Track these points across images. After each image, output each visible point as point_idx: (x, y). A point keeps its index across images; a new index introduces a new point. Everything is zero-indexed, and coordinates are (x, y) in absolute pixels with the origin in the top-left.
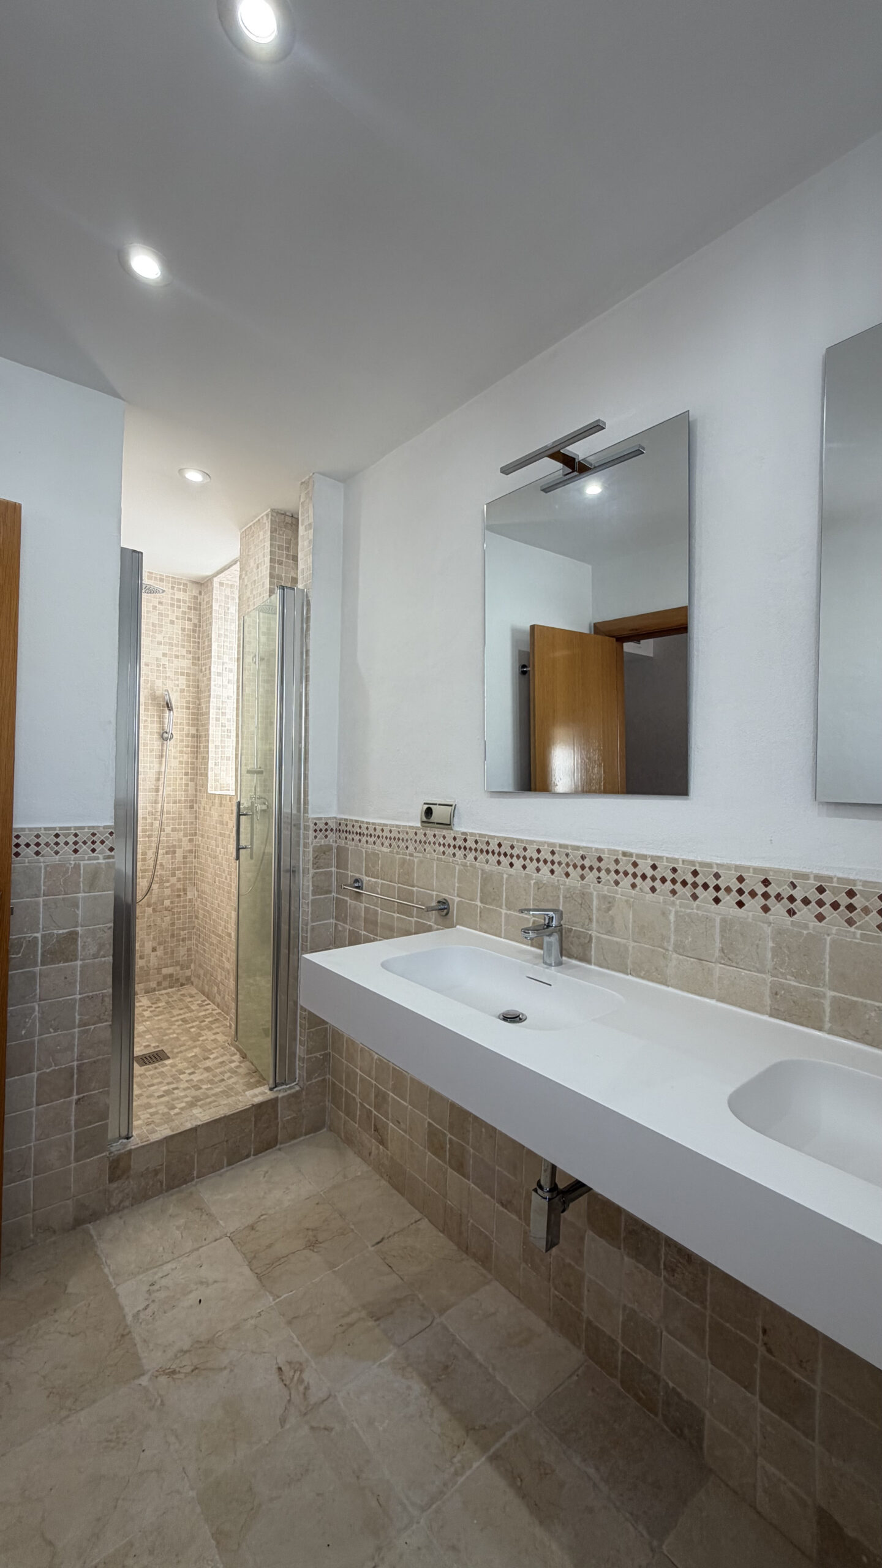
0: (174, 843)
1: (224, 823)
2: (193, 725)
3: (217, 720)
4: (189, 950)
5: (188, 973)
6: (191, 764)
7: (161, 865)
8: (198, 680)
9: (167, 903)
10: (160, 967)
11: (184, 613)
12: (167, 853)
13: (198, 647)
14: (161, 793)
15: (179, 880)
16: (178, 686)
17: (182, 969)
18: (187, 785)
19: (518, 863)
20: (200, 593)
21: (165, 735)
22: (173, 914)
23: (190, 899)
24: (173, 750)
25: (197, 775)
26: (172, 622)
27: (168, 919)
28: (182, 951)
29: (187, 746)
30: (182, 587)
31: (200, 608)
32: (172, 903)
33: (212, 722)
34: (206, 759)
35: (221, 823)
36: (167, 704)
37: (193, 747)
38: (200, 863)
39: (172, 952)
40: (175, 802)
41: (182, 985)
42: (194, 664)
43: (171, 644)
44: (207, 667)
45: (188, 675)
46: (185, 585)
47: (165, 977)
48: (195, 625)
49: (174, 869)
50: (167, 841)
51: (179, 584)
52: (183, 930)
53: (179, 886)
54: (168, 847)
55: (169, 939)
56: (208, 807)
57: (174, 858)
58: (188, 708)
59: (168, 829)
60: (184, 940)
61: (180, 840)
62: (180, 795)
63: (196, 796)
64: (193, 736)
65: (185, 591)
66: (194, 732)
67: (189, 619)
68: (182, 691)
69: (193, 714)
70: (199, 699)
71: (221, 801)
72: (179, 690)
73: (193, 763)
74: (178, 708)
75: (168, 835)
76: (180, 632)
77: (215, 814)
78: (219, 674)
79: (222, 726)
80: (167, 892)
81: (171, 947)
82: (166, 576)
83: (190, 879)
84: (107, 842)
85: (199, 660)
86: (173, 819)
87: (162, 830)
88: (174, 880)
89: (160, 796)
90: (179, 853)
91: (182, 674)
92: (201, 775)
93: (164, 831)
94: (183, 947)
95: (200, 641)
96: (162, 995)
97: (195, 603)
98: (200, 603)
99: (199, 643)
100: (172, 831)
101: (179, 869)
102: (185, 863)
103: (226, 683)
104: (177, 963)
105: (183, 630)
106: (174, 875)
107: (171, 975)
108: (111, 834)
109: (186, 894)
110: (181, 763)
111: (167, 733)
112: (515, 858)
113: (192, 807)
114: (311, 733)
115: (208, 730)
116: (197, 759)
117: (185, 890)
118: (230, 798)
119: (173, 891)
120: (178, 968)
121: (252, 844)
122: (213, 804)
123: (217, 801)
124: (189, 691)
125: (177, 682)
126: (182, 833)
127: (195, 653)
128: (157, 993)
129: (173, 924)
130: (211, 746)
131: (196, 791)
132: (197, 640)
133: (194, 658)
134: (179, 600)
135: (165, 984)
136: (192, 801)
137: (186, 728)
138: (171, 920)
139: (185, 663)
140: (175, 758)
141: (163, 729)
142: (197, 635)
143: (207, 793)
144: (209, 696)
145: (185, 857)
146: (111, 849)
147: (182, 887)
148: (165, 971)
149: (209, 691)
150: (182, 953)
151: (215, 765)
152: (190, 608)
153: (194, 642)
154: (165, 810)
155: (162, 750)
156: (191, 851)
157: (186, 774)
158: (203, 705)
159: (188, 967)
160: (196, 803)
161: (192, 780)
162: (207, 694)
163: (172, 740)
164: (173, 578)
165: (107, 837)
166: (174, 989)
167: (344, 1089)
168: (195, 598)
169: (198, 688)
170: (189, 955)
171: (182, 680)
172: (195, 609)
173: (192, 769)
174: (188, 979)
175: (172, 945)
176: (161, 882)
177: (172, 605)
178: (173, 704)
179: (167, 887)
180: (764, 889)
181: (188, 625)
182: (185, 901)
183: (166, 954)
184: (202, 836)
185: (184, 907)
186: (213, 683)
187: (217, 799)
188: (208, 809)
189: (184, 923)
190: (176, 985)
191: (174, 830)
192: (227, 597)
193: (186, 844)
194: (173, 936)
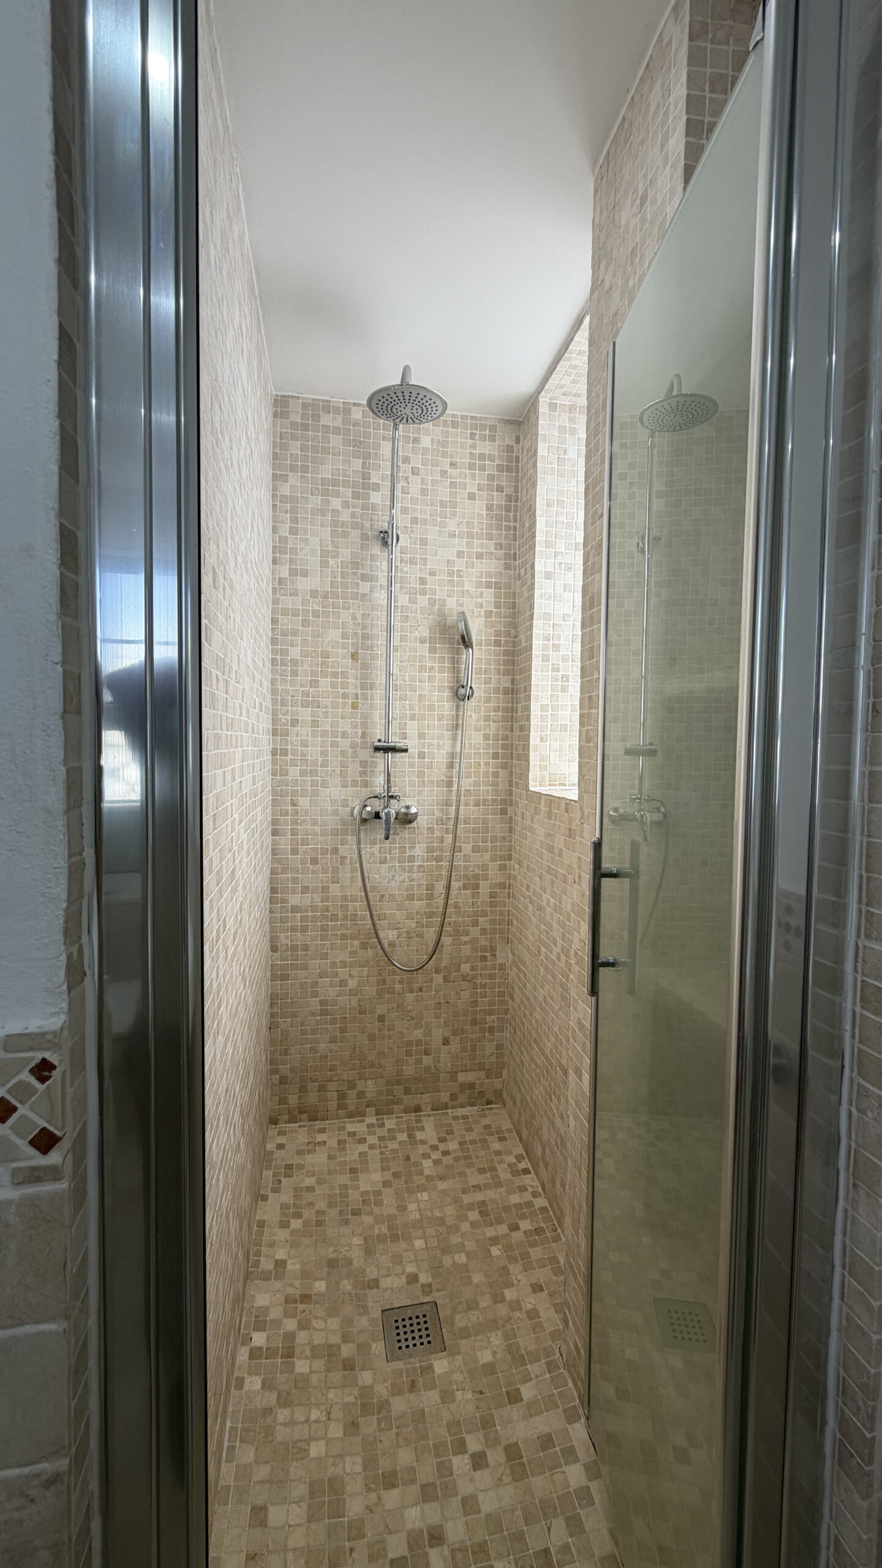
0: (477, 871)
1: (556, 851)
2: (506, 673)
3: (545, 659)
4: (500, 1047)
5: (497, 1083)
6: (503, 739)
7: (456, 906)
8: (514, 593)
9: (465, 968)
10: (455, 1070)
11: (491, 478)
12: (465, 887)
13: (515, 535)
14: (455, 788)
15: (484, 931)
16: (481, 606)
17: (488, 1077)
18: (496, 775)
20: (518, 441)
21: (462, 691)
22: (475, 987)
23: (501, 965)
24: (474, 716)
25: (512, 758)
26: (472, 497)
27: (466, 995)
28: (489, 1048)
29: (496, 709)
30: (487, 432)
31: (517, 467)
32: (473, 968)
33: (536, 663)
34: (525, 729)
35: (551, 850)
36: (463, 637)
37: (506, 710)
38: (516, 908)
39: (474, 1048)
40: (477, 804)
41: (489, 1102)
42: (507, 567)
43: (470, 535)
44: (529, 566)
45: (497, 585)
46: (493, 428)
47: (463, 1087)
48: (509, 498)
49: (476, 914)
50: (466, 868)
51: (483, 427)
52: (490, 1014)
53: (484, 942)
54: (466, 876)
55: (468, 1027)
56: (528, 814)
57: (475, 895)
58: (497, 643)
59: (467, 848)
60: (491, 1030)
61: (485, 867)
62: (485, 791)
63: (510, 793)
64: (506, 692)
65: (492, 438)
66: (508, 685)
67: (500, 489)
68: (488, 614)
69: (506, 653)
70: (515, 628)
71: (550, 807)
72: (483, 613)
73: (505, 738)
74: (481, 645)
75: (466, 858)
76: (484, 513)
77: (541, 831)
78: (548, 575)
79: (553, 670)
80: (466, 950)
81: (472, 1040)
82: (462, 417)
83: (501, 932)
85: (515, 560)
86: (474, 831)
87: (454, 849)
88: (475, 932)
89: (454, 793)
90: (484, 888)
91: (488, 585)
92: (519, 757)
93: (460, 851)
94: (489, 1041)
95: (518, 525)
96: (455, 1118)
97: (509, 459)
98: (517, 457)
99: (515, 529)
100: (473, 851)
101: (484, 914)
102: (492, 904)
103: (559, 590)
104: (481, 1066)
105: (489, 508)
106: (476, 924)
107: (472, 1086)
109: (494, 955)
110: (486, 737)
111: (463, 687)
113: (504, 812)
115: (529, 678)
116: (512, 731)
117: (493, 949)
118: (567, 805)
119: (474, 950)
120: (483, 1074)
122: (537, 811)
123: (543, 807)
124: (498, 615)
125: (480, 600)
126: (487, 856)
127: (509, 546)
128: (449, 1111)
129: (475, 1003)
130: (535, 706)
131: (511, 785)
132: (512, 524)
133: (507, 556)
134: (482, 457)
135: (463, 1098)
136: (505, 801)
137: (495, 677)
138: (471, 996)
139: (491, 566)
140: (477, 729)
141: (458, 682)
142: (511, 515)
143: (528, 790)
144: (531, 618)
145: (492, 895)
147: (487, 943)
148: (462, 1078)
149: (532, 607)
150: (488, 1052)
151: (542, 740)
152: (500, 468)
153: (508, 528)
154: (461, 816)
155: (457, 716)
156: (502, 886)
157: (495, 756)
158: (522, 637)
159: (499, 1075)
160: (511, 805)
161: (504, 766)
162: (528, 613)
163: (472, 699)
164: (472, 418)
166: (474, 1108)
168: (510, 448)
169: (514, 608)
170: (500, 1055)
171: (489, 595)
172: (509, 469)
173: (505, 747)
174: (498, 1094)
175: (474, 1036)
176: (457, 934)
177: (471, 466)
178: (474, 638)
179: (466, 943)
181: (498, 499)
182: (493, 967)
183: (464, 1050)
184: (520, 863)
185: (491, 977)
186: (537, 593)
187: (543, 803)
188: (529, 819)
189: (492, 1003)
190: (478, 1101)
191: (475, 849)
192: (563, 430)
193: (494, 875)
194: (474, 1022)
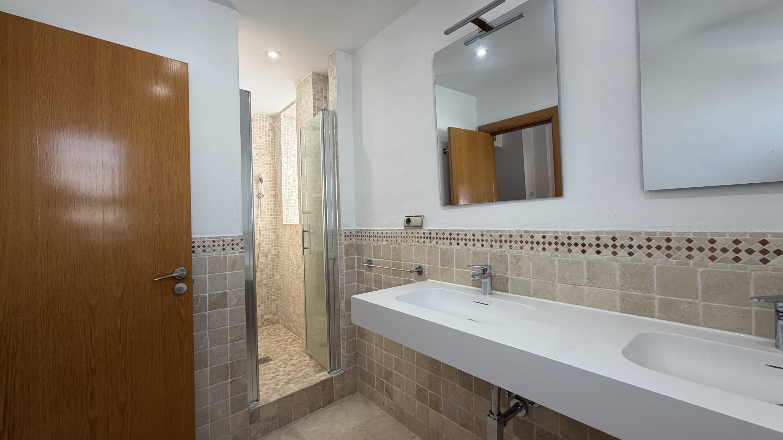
0: (267, 251)
1: (293, 238)
2: (274, 190)
3: (286, 186)
4: (277, 305)
5: (277, 317)
6: (273, 210)
7: (261, 262)
8: (275, 167)
9: (265, 282)
10: (262, 315)
11: (266, 132)
12: (263, 256)
13: (274, 150)
14: (259, 225)
15: (270, 270)
16: (265, 170)
17: (273, 316)
18: (272, 221)
19: (462, 243)
20: (274, 122)
21: (260, 195)
22: (268, 287)
23: (276, 279)
24: (264, 203)
25: (276, 216)
26: (260, 137)
27: (265, 290)
28: (274, 306)
29: (271, 201)
30: (264, 119)
31: (274, 130)
32: (267, 282)
33: (283, 187)
34: (281, 207)
35: (291, 239)
36: (260, 179)
37: (274, 201)
38: (280, 261)
39: (268, 307)
40: (266, 230)
41: (274, 324)
42: (272, 159)
43: (260, 149)
44: (280, 159)
45: (270, 164)
46: (266, 118)
47: (265, 320)
48: (272, 139)
49: (267, 264)
50: (263, 250)
51: (263, 117)
52: (273, 296)
53: (270, 273)
54: (263, 253)
55: (266, 300)
56: (283, 231)
57: (267, 258)
58: (270, 181)
59: (263, 244)
60: (274, 300)
61: (270, 249)
62: (269, 226)
63: (276, 226)
64: (274, 196)
65: (266, 121)
66: (274, 193)
67: (269, 136)
68: (267, 173)
69: (273, 184)
70: (276, 177)
71: (290, 227)
72: (265, 172)
73: (274, 210)
74: (265, 181)
75: (263, 247)
76: (265, 142)
77: (288, 235)
78: (286, 163)
79: (288, 189)
80: (264, 276)
81: (267, 304)
82: (256, 114)
83: (276, 269)
84: (240, 244)
85: (275, 157)
86: (265, 238)
87: (260, 244)
88: (267, 270)
89: (259, 227)
90: (270, 256)
91: (267, 164)
92: (279, 215)
93: (261, 245)
94: (273, 304)
95: (275, 147)
96: (264, 329)
97: (272, 127)
98: (274, 127)
99: (274, 148)
100: (265, 245)
101: (270, 264)
102: (272, 261)
103: (289, 167)
104: (271, 313)
105: (266, 141)
106: (267, 267)
107: (268, 319)
108: (242, 240)
109: (274, 277)
110: (268, 209)
111: (260, 194)
112: (460, 240)
113: (275, 232)
114: (340, 185)
115: (281, 192)
116: (276, 207)
117: (273, 275)
118: (295, 225)
119: (267, 276)
120: (272, 315)
121: (310, 246)
122: (286, 229)
123: (288, 228)
124: (270, 173)
125: (264, 168)
126: (270, 246)
127: (272, 153)
128: (261, 328)
129: (268, 293)
130: (284, 200)
131: (276, 224)
132: (273, 146)
133: (272, 156)
134: (263, 126)
135: (266, 323)
136: (275, 229)
137: (270, 191)
138: (267, 291)
139: (268, 158)
140: (265, 207)
141: (258, 193)
142: (273, 144)
143: (282, 224)
144: (281, 175)
145: (272, 258)
146: (242, 248)
147: (271, 273)
148: (265, 317)
149: (281, 172)
150: (273, 307)
151: (286, 209)
152: (269, 130)
153: (272, 147)
154: (261, 234)
155: (258, 203)
156: (275, 255)
157: (271, 215)
158: (278, 180)
159: (277, 315)
160: (277, 230)
161: (274, 218)
162: (280, 173)
163: (263, 198)
164: (259, 115)
165: (240, 241)
166: (270, 326)
167: (367, 370)
168: (272, 125)
169: (275, 171)
170: (277, 308)
171: (267, 167)
172: (272, 130)
173: (274, 212)
174: (277, 321)
175: (268, 303)
176: (261, 271)
177: (260, 129)
178: (263, 179)
179: (264, 274)
180: (613, 243)
181: (269, 139)
182: (273, 281)
183: (265, 308)
184: (281, 247)
185: (273, 283)
186: (283, 168)
187: (288, 227)
188: (284, 232)
189: (274, 292)
190: (271, 324)
191: (266, 244)
192: (288, 123)
193: (273, 252)
194: (268, 299)
